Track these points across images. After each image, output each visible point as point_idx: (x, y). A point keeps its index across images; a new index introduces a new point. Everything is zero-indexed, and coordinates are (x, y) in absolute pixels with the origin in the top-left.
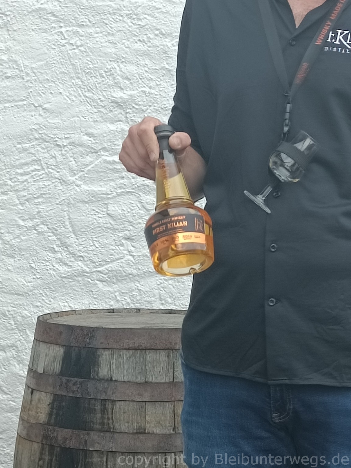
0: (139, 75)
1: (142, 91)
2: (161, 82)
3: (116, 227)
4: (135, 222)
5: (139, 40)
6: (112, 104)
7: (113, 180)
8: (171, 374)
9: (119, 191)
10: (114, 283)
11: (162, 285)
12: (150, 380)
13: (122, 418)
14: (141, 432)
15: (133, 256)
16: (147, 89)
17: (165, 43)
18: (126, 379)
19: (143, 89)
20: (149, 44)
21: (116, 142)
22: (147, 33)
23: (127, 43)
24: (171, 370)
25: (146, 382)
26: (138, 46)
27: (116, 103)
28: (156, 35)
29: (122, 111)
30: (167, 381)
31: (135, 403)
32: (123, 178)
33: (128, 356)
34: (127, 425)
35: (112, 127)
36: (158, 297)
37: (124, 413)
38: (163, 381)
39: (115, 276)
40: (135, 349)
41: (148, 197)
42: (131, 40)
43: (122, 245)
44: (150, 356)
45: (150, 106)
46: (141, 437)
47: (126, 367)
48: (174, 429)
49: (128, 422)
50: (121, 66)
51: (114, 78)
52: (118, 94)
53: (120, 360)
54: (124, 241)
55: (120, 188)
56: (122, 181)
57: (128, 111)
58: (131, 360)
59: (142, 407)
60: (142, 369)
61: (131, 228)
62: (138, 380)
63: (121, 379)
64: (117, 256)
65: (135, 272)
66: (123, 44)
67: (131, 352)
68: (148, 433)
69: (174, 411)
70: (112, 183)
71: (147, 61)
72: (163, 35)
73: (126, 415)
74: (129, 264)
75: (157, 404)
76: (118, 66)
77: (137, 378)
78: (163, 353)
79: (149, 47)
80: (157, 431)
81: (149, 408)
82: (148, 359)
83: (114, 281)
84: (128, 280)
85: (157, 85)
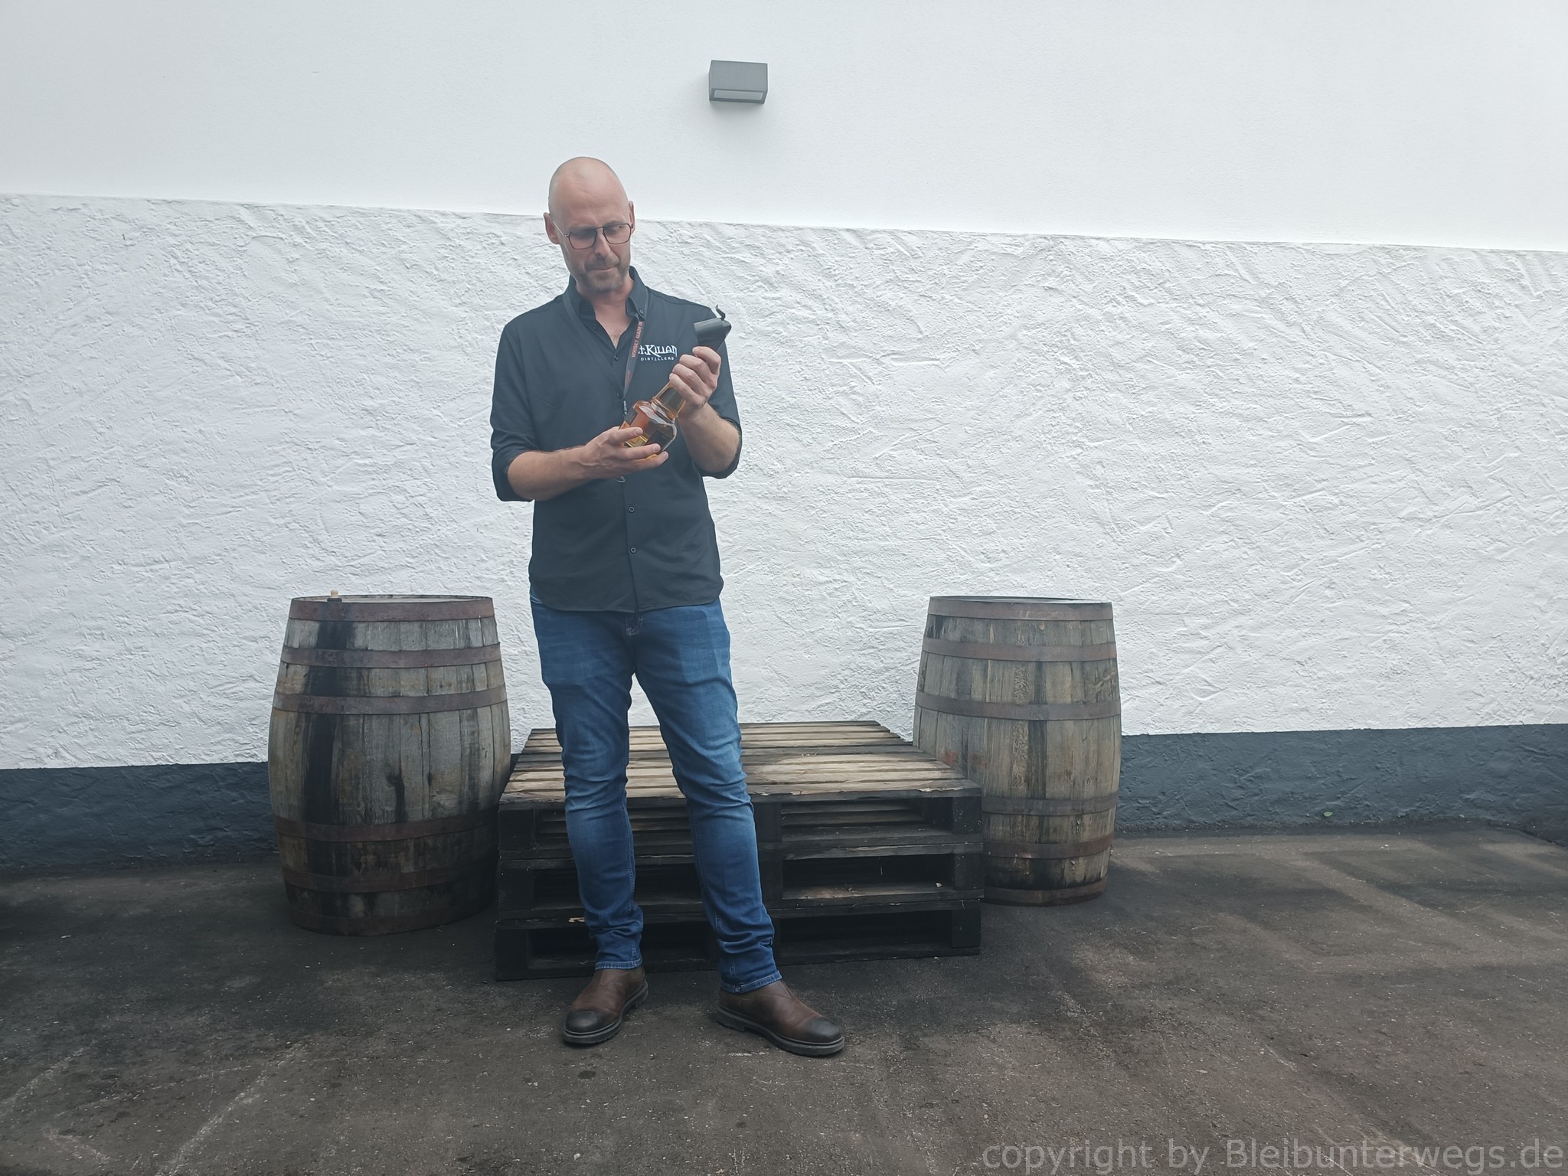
0: (389, 386)
1: (392, 401)
2: (410, 393)
3: (367, 524)
4: (386, 520)
5: (388, 354)
6: (363, 412)
7: (364, 481)
8: (424, 643)
9: (370, 491)
10: (366, 576)
11: (413, 577)
12: (404, 648)
13: (378, 684)
14: (396, 695)
15: (385, 551)
16: (396, 399)
17: (413, 358)
18: (381, 648)
19: (393, 399)
20: (398, 358)
21: (367, 447)
22: (396, 348)
23: (377, 356)
24: (424, 640)
25: (400, 651)
26: (388, 359)
27: (367, 410)
28: (405, 350)
29: (373, 418)
30: (421, 649)
31: (390, 670)
32: (374, 479)
33: (383, 627)
34: (382, 689)
35: (363, 433)
36: (409, 588)
37: (380, 679)
38: (416, 649)
39: (368, 569)
40: (390, 621)
41: (398, 497)
42: (381, 354)
43: (374, 541)
44: (404, 627)
45: (400, 414)
46: (396, 700)
47: (381, 637)
48: (427, 693)
49: (384, 687)
50: (371, 377)
51: (364, 388)
52: (369, 403)
53: (375, 631)
54: (376, 538)
55: (371, 488)
56: (373, 482)
57: (378, 418)
58: (386, 631)
59: (397, 673)
60: (396, 639)
61: (383, 525)
62: (393, 649)
63: (376, 648)
64: (369, 552)
65: (386, 566)
66: (373, 357)
67: (386, 624)
68: (403, 696)
69: (427, 676)
70: (363, 484)
71: (396, 374)
72: (412, 350)
73: (381, 681)
74: (380, 558)
75: (411, 670)
76: (369, 377)
77: (391, 647)
78: (416, 626)
79: (398, 361)
80: (412, 694)
81: (404, 674)
82: (402, 630)
83: (367, 574)
84: (380, 573)
85: (406, 395)
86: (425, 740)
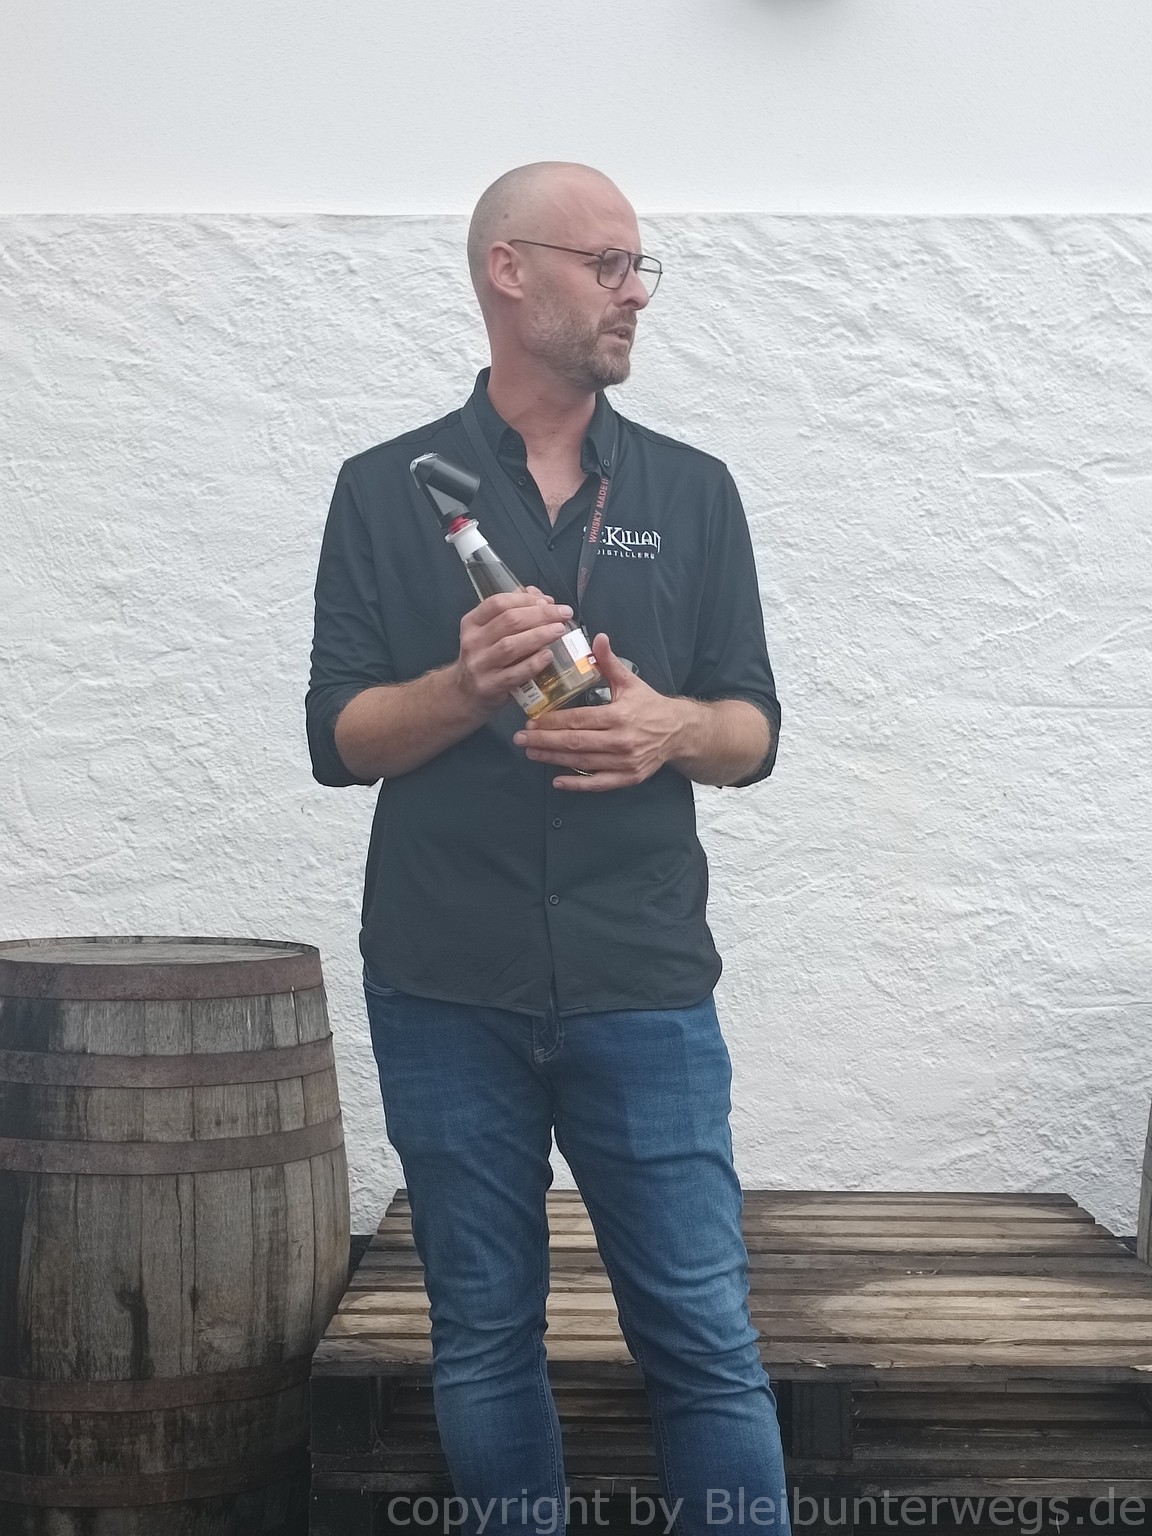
0: (144, 541)
1: (149, 569)
2: (182, 555)
3: (103, 799)
4: (136, 790)
5: (145, 484)
6: (98, 590)
7: (98, 719)
8: (187, 1041)
9: (109, 738)
10: (99, 895)
11: (183, 898)
12: (152, 1050)
13: (102, 1117)
14: (136, 1140)
15: (133, 848)
16: (157, 566)
17: (188, 489)
18: (109, 1051)
19: (151, 565)
20: (162, 490)
21: (104, 655)
22: (159, 471)
23: (123, 488)
24: (188, 1035)
25: (145, 1056)
26: (144, 493)
27: (105, 588)
28: (174, 475)
29: (115, 602)
30: (181, 1052)
31: (125, 1092)
32: (116, 715)
33: (114, 1011)
34: (111, 1128)
35: (97, 629)
36: (176, 917)
37: (106, 1108)
38: (174, 1053)
39: (103, 883)
40: (127, 1000)
41: (159, 748)
42: (131, 483)
43: (115, 830)
44: (152, 1011)
45: (163, 594)
46: (135, 1147)
47: (110, 1030)
48: (193, 1134)
49: (113, 1124)
50: (114, 525)
51: (101, 547)
52: (108, 574)
53: (100, 1018)
54: (117, 824)
55: (110, 732)
56: (114, 721)
57: (125, 602)
58: (119, 1019)
59: (138, 1098)
60: (137, 1033)
61: (130, 800)
62: (131, 1052)
63: (102, 1051)
64: (106, 850)
65: (136, 875)
66: (117, 489)
67: (119, 1005)
68: (148, 1142)
69: (192, 1103)
70: (97, 725)
71: (158, 519)
72: (186, 475)
73: (109, 1112)
74: (125, 862)
75: (163, 1092)
76: (109, 526)
77: (128, 1048)
78: (174, 1007)
79: (162, 495)
80: (163, 1137)
81: (150, 1101)
82: (148, 1016)
83: (101, 891)
84: (125, 889)
85: (175, 559)
86: (187, 1223)
